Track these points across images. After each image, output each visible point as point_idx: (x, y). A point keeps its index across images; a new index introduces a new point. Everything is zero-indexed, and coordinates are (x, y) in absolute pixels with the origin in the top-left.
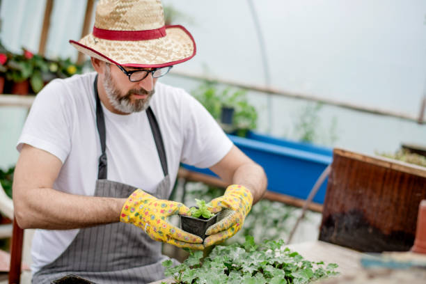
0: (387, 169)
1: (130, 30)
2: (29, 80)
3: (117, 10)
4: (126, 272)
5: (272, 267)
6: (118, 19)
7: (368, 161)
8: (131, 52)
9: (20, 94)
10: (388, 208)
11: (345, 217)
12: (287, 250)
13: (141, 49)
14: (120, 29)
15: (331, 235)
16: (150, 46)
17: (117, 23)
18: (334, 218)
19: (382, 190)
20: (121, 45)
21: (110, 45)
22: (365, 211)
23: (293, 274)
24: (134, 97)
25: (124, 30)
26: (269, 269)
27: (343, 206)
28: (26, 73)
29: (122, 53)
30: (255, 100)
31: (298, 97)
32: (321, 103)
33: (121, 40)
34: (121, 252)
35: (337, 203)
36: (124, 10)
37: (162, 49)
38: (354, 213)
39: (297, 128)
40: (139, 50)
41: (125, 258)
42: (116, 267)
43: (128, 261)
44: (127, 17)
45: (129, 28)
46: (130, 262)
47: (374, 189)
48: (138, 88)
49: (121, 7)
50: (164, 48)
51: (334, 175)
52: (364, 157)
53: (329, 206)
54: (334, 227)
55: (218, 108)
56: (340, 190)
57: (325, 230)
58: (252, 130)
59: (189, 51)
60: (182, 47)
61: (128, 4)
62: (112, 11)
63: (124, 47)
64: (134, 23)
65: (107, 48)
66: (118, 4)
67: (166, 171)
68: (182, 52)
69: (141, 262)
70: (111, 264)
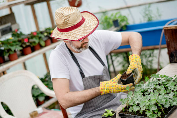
1: (73, 25)
2: (39, 43)
3: (65, 21)
4: (107, 105)
5: (158, 86)
6: (67, 24)
8: (78, 34)
9: (38, 49)
12: (161, 75)
14: (69, 27)
15: (174, 60)
16: (83, 28)
17: (67, 25)
18: (173, 53)
21: (68, 34)
23: (167, 85)
24: (84, 46)
25: (71, 26)
28: (37, 41)
29: (74, 35)
30: (124, 13)
31: (140, 5)
32: (150, 4)
33: (72, 30)
34: (101, 99)
35: (172, 47)
36: (67, 20)
39: (144, 17)
41: (104, 100)
42: (102, 105)
43: (105, 100)
44: (70, 21)
48: (84, 42)
49: (66, 19)
51: (167, 37)
52: (176, 27)
53: (170, 49)
54: (174, 56)
55: (111, 22)
56: (171, 42)
57: (171, 59)
58: (128, 25)
59: (95, 21)
60: (92, 20)
61: (68, 17)
62: (63, 22)
63: (74, 33)
64: (74, 23)
65: (68, 35)
66: (64, 18)
67: (104, 65)
68: (94, 23)
69: (110, 99)
70: (100, 104)
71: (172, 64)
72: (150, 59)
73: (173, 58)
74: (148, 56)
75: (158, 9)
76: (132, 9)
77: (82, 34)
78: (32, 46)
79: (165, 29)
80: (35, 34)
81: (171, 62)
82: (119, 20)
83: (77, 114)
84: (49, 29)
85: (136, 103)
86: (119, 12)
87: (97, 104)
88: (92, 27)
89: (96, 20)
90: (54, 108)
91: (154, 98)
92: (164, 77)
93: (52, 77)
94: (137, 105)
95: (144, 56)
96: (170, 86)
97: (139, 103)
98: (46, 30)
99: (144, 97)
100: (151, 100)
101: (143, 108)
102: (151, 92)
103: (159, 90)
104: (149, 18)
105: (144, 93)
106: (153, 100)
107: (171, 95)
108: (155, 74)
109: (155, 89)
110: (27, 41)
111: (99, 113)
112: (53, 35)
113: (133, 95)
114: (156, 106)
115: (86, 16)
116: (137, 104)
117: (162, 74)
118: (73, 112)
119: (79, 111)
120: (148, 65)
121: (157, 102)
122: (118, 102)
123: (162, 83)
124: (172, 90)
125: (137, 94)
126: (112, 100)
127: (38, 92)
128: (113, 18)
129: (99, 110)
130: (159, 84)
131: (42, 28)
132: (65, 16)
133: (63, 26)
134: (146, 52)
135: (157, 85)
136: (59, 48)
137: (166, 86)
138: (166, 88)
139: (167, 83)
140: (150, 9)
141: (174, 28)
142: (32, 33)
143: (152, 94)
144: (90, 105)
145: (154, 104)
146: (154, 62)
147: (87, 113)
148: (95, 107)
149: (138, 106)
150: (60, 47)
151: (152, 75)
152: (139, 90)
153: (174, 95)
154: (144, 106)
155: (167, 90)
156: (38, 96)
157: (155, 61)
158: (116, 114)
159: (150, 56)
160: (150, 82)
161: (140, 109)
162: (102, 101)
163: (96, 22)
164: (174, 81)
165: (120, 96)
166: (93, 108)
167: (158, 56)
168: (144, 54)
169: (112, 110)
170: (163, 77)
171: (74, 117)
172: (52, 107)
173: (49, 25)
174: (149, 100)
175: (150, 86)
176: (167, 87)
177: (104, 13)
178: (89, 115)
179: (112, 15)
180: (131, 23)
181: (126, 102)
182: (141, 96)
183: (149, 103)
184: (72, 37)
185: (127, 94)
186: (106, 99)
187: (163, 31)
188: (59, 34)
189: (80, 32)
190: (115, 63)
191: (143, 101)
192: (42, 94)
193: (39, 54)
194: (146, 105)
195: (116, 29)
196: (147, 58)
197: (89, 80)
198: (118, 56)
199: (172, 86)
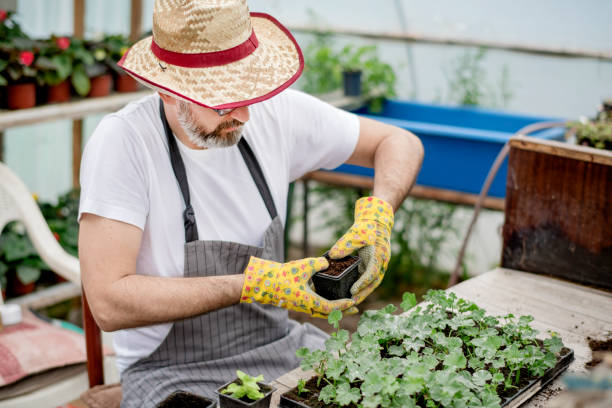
0: (586, 163)
1: (213, 51)
2: (69, 79)
3: (192, 26)
5: (443, 334)
6: (194, 38)
7: (559, 154)
8: (221, 84)
9: (60, 101)
10: (594, 217)
11: (536, 234)
12: (461, 301)
13: (234, 76)
14: (199, 51)
15: (520, 259)
16: (244, 69)
17: (192, 44)
18: (520, 236)
19: (583, 193)
20: (204, 75)
21: (187, 74)
22: (562, 223)
23: (474, 342)
24: (225, 131)
25: (204, 52)
26: (441, 340)
27: (531, 217)
28: (63, 71)
29: (208, 87)
30: (389, 54)
31: (450, 43)
32: (485, 48)
33: (204, 67)
34: (235, 329)
35: (523, 214)
36: (200, 25)
37: (261, 70)
38: (547, 227)
39: (453, 87)
40: (231, 80)
41: (243, 335)
43: (247, 338)
44: (207, 34)
45: (212, 48)
46: (250, 340)
47: (572, 193)
48: (229, 120)
49: (197, 22)
50: (262, 67)
51: (514, 177)
52: (554, 148)
53: (512, 219)
54: (522, 247)
55: (337, 73)
56: (525, 196)
57: (510, 252)
58: (390, 98)
59: (291, 59)
60: (281, 52)
61: (205, 16)
62: (182, 27)
63: (209, 77)
65: (183, 78)
66: (191, 18)
67: (273, 212)
68: (285, 65)
69: (264, 336)
70: (226, 347)
71: (509, 271)
72: (436, 233)
73: (515, 253)
74: (431, 221)
75: (505, 72)
76: (417, 49)
77: (235, 91)
78: (41, 82)
79: (515, 144)
80: (65, 46)
81: (507, 263)
82: (367, 73)
83: (135, 361)
84: (119, 41)
85: (352, 376)
86: (374, 48)
88: (274, 77)
90: (63, 317)
91: (419, 376)
92: (469, 309)
94: (352, 385)
95: (416, 219)
96: (485, 346)
97: (362, 379)
98: (107, 40)
99: (384, 362)
100: (405, 379)
101: (372, 401)
102: (412, 350)
103: (441, 350)
104: (468, 94)
105: (388, 347)
106: (412, 381)
107: (481, 377)
108: (441, 291)
109: (427, 345)
110: (30, 61)
111: (216, 375)
112: (127, 61)
113: (349, 346)
114: (417, 404)
115: (264, 32)
116: (352, 381)
117: (465, 299)
119: (146, 353)
120: (421, 249)
121: (426, 392)
122: (289, 355)
123: (459, 328)
124: (487, 361)
125: (364, 344)
126: (271, 341)
127: (22, 249)
128: (346, 61)
129: (217, 367)
130: (447, 331)
131: (95, 31)
132: (195, 8)
133: (176, 42)
134: (428, 208)
135: (437, 330)
137: (468, 344)
138: (468, 350)
139: (473, 334)
140: (482, 64)
141: (547, 151)
142: (54, 39)
143: (413, 359)
144: (189, 342)
145: (412, 396)
146: (445, 246)
147: (171, 367)
148: (206, 353)
149: (356, 390)
151: (429, 292)
152: (372, 331)
153: (489, 382)
154: (376, 394)
155: (468, 359)
156: (19, 262)
157: (453, 242)
158: (270, 396)
159: (438, 224)
160: (418, 316)
161: (360, 401)
162: (236, 338)
164: (501, 332)
165: (302, 337)
166: (199, 354)
167: (463, 232)
168: (419, 213)
169: (261, 378)
170: (466, 307)
171: (125, 367)
172: (57, 312)
174: (400, 376)
175: (416, 328)
176: (472, 348)
177: (322, 36)
178: (176, 376)
179: (345, 52)
180: (403, 94)
182: (376, 357)
183: (397, 386)
184: (196, 90)
185: (328, 336)
186: (250, 332)
187: (506, 150)
188: (152, 65)
189: (231, 83)
190: (314, 218)
191: (377, 377)
192: (34, 259)
193: (61, 116)
194: (385, 392)
195: (346, 101)
196: (425, 229)
197: (209, 252)
198: (330, 197)
199: (490, 349)
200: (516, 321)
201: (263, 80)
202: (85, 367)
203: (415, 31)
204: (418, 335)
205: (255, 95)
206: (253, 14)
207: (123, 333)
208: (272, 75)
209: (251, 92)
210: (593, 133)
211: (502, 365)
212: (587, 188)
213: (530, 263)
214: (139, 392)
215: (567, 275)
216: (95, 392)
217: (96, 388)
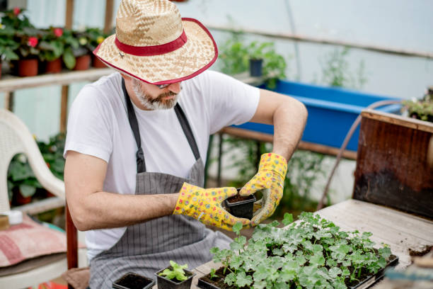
0: (413, 130)
1: (155, 45)
2: (61, 58)
3: (140, 28)
5: (310, 242)
6: (142, 36)
7: (395, 123)
8: (160, 68)
9: (54, 72)
10: (417, 167)
11: (377, 177)
12: (324, 220)
13: (169, 62)
14: (145, 45)
15: (365, 194)
17: (141, 40)
18: (366, 178)
19: (410, 152)
20: (149, 61)
21: (137, 60)
22: (395, 171)
23: (331, 248)
24: (165, 99)
25: (149, 45)
26: (308, 246)
27: (374, 165)
28: (58, 51)
29: (151, 69)
31: (325, 43)
32: (348, 47)
33: (148, 55)
34: (168, 233)
35: (369, 163)
36: (146, 27)
37: (187, 58)
38: (384, 172)
39: (325, 73)
40: (166, 65)
41: (174, 237)
42: (166, 248)
43: (176, 240)
44: (151, 34)
45: (154, 43)
46: (179, 241)
47: (402, 150)
48: (167, 92)
49: (144, 25)
50: (189, 56)
51: (364, 137)
52: (392, 119)
53: (361, 166)
54: (367, 186)
55: (246, 60)
56: (371, 151)
57: (359, 189)
58: (282, 79)
59: (210, 51)
60: (203, 46)
61: (149, 21)
62: (134, 28)
63: (152, 62)
64: (158, 38)
65: (135, 63)
66: (140, 22)
68: (205, 54)
69: (188, 239)
70: (162, 245)
71: (358, 202)
72: (310, 174)
73: (363, 190)
74: (307, 165)
75: (362, 65)
76: (302, 46)
77: (169, 72)
78: (42, 59)
79: (365, 115)
80: (59, 34)
81: (357, 196)
82: (266, 61)
83: (100, 252)
84: (96, 32)
85: (247, 268)
86: (272, 44)
87: (155, 241)
88: (197, 63)
89: (212, 49)
90: (50, 221)
91: (293, 269)
92: (329, 226)
93: (69, 146)
94: (247, 274)
95: (296, 164)
96: (338, 251)
97: (254, 270)
98: (88, 31)
99: (269, 259)
100: (282, 271)
101: (260, 285)
102: (288, 252)
103: (309, 253)
104: (336, 78)
105: (272, 249)
106: (287, 272)
107: (334, 272)
108: (310, 213)
109: (299, 249)
110: (35, 44)
111: (154, 264)
113: (246, 247)
115: (192, 32)
116: (247, 271)
117: (326, 219)
118: (93, 246)
119: (108, 247)
120: (299, 185)
121: (297, 280)
122: (205, 253)
123: (321, 239)
124: (339, 262)
125: (256, 246)
126: (193, 243)
127: (24, 173)
128: (252, 52)
129: (156, 258)
130: (313, 240)
131: (80, 25)
132: (143, 16)
133: (130, 38)
134: (305, 156)
135: (307, 239)
136: (104, 84)
137: (327, 249)
138: (326, 254)
139: (331, 243)
140: (347, 58)
142: (51, 29)
143: (289, 258)
144: (137, 241)
145: (287, 283)
146: (315, 183)
147: (124, 257)
148: (148, 248)
149: (250, 277)
150: (107, 81)
151: (302, 214)
152: (262, 238)
153: (339, 275)
154: (263, 280)
155: (326, 259)
156: (21, 182)
157: (320, 182)
158: (191, 279)
159: (312, 168)
160: (294, 229)
161: (252, 285)
162: (169, 239)
163: (210, 54)
164: (349, 243)
165: (214, 240)
166: (143, 249)
167: (328, 174)
168: (299, 159)
169: (186, 266)
170: (327, 225)
171: (93, 256)
172: (45, 217)
173: (97, 22)
174: (280, 269)
175: (292, 237)
176: (329, 252)
177: (237, 34)
178: (128, 263)
179: (252, 46)
180: (291, 76)
181: (224, 259)
182: (264, 255)
183: (277, 275)
184: (143, 71)
185: (232, 241)
187: (359, 119)
188: (115, 53)
189: (166, 67)
190: (226, 160)
191: (264, 269)
192: (33, 180)
193: (55, 83)
194: (269, 279)
195: (252, 80)
196: (302, 171)
197: (153, 181)
198: (237, 146)
199: (341, 254)
200: (360, 235)
201: (188, 65)
202: (65, 255)
203: (300, 33)
204: (293, 242)
205: (182, 76)
206: (184, 19)
207: (92, 232)
208: (195, 62)
209: (180, 74)
210: (420, 109)
211: (349, 264)
212: (413, 147)
213: (372, 197)
214: (102, 273)
215: (397, 206)
216: (72, 272)
217: (73, 270)
